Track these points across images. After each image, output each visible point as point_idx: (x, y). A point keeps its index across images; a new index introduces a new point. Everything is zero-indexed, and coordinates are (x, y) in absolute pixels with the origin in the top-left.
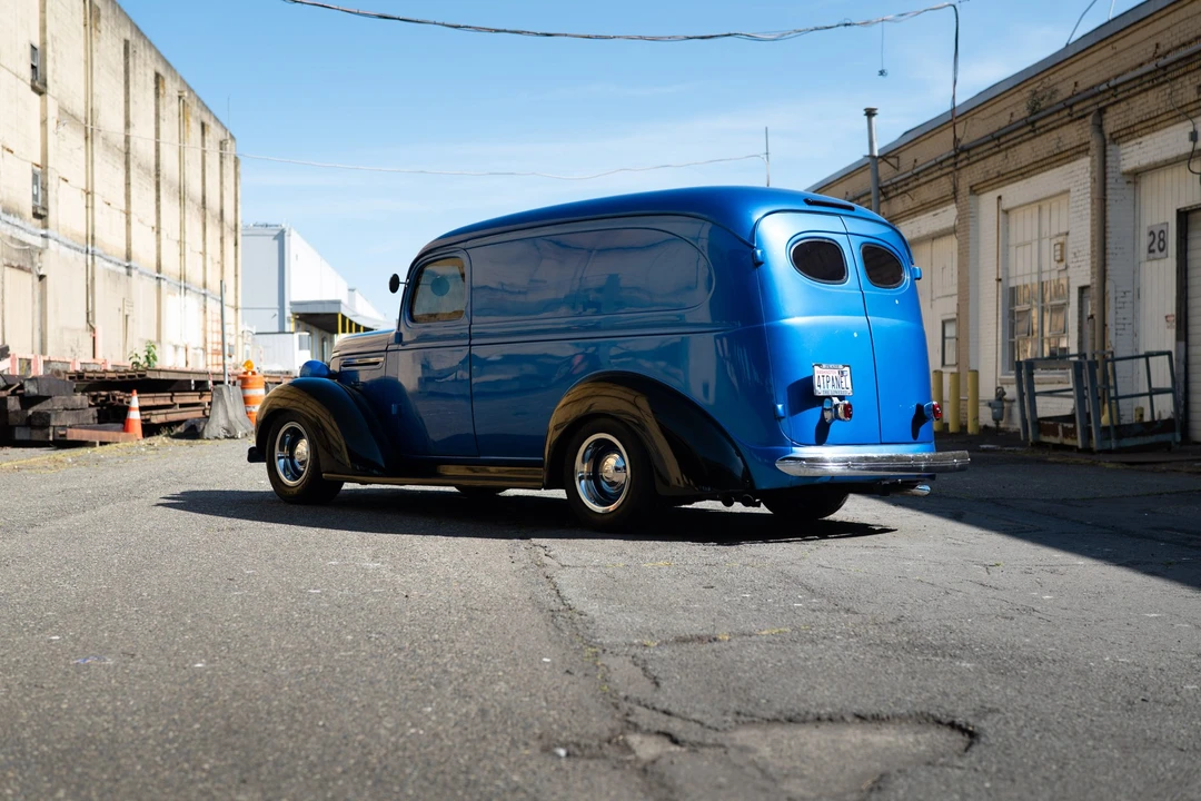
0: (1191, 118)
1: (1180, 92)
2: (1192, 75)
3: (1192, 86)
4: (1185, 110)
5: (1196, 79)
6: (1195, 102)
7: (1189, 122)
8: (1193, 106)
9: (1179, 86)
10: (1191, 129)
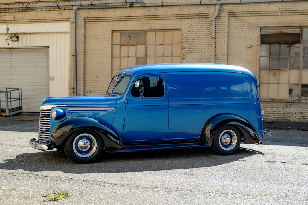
0: (6, 24)
1: (3, 16)
2: (10, 13)
3: (10, 16)
4: (5, 22)
5: (12, 14)
6: (11, 20)
7: (6, 25)
8: (9, 21)
9: (4, 15)
10: (7, 27)
